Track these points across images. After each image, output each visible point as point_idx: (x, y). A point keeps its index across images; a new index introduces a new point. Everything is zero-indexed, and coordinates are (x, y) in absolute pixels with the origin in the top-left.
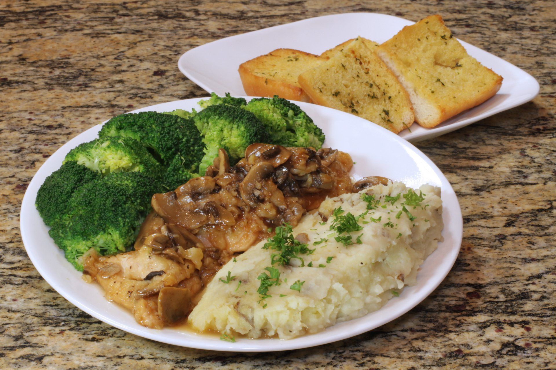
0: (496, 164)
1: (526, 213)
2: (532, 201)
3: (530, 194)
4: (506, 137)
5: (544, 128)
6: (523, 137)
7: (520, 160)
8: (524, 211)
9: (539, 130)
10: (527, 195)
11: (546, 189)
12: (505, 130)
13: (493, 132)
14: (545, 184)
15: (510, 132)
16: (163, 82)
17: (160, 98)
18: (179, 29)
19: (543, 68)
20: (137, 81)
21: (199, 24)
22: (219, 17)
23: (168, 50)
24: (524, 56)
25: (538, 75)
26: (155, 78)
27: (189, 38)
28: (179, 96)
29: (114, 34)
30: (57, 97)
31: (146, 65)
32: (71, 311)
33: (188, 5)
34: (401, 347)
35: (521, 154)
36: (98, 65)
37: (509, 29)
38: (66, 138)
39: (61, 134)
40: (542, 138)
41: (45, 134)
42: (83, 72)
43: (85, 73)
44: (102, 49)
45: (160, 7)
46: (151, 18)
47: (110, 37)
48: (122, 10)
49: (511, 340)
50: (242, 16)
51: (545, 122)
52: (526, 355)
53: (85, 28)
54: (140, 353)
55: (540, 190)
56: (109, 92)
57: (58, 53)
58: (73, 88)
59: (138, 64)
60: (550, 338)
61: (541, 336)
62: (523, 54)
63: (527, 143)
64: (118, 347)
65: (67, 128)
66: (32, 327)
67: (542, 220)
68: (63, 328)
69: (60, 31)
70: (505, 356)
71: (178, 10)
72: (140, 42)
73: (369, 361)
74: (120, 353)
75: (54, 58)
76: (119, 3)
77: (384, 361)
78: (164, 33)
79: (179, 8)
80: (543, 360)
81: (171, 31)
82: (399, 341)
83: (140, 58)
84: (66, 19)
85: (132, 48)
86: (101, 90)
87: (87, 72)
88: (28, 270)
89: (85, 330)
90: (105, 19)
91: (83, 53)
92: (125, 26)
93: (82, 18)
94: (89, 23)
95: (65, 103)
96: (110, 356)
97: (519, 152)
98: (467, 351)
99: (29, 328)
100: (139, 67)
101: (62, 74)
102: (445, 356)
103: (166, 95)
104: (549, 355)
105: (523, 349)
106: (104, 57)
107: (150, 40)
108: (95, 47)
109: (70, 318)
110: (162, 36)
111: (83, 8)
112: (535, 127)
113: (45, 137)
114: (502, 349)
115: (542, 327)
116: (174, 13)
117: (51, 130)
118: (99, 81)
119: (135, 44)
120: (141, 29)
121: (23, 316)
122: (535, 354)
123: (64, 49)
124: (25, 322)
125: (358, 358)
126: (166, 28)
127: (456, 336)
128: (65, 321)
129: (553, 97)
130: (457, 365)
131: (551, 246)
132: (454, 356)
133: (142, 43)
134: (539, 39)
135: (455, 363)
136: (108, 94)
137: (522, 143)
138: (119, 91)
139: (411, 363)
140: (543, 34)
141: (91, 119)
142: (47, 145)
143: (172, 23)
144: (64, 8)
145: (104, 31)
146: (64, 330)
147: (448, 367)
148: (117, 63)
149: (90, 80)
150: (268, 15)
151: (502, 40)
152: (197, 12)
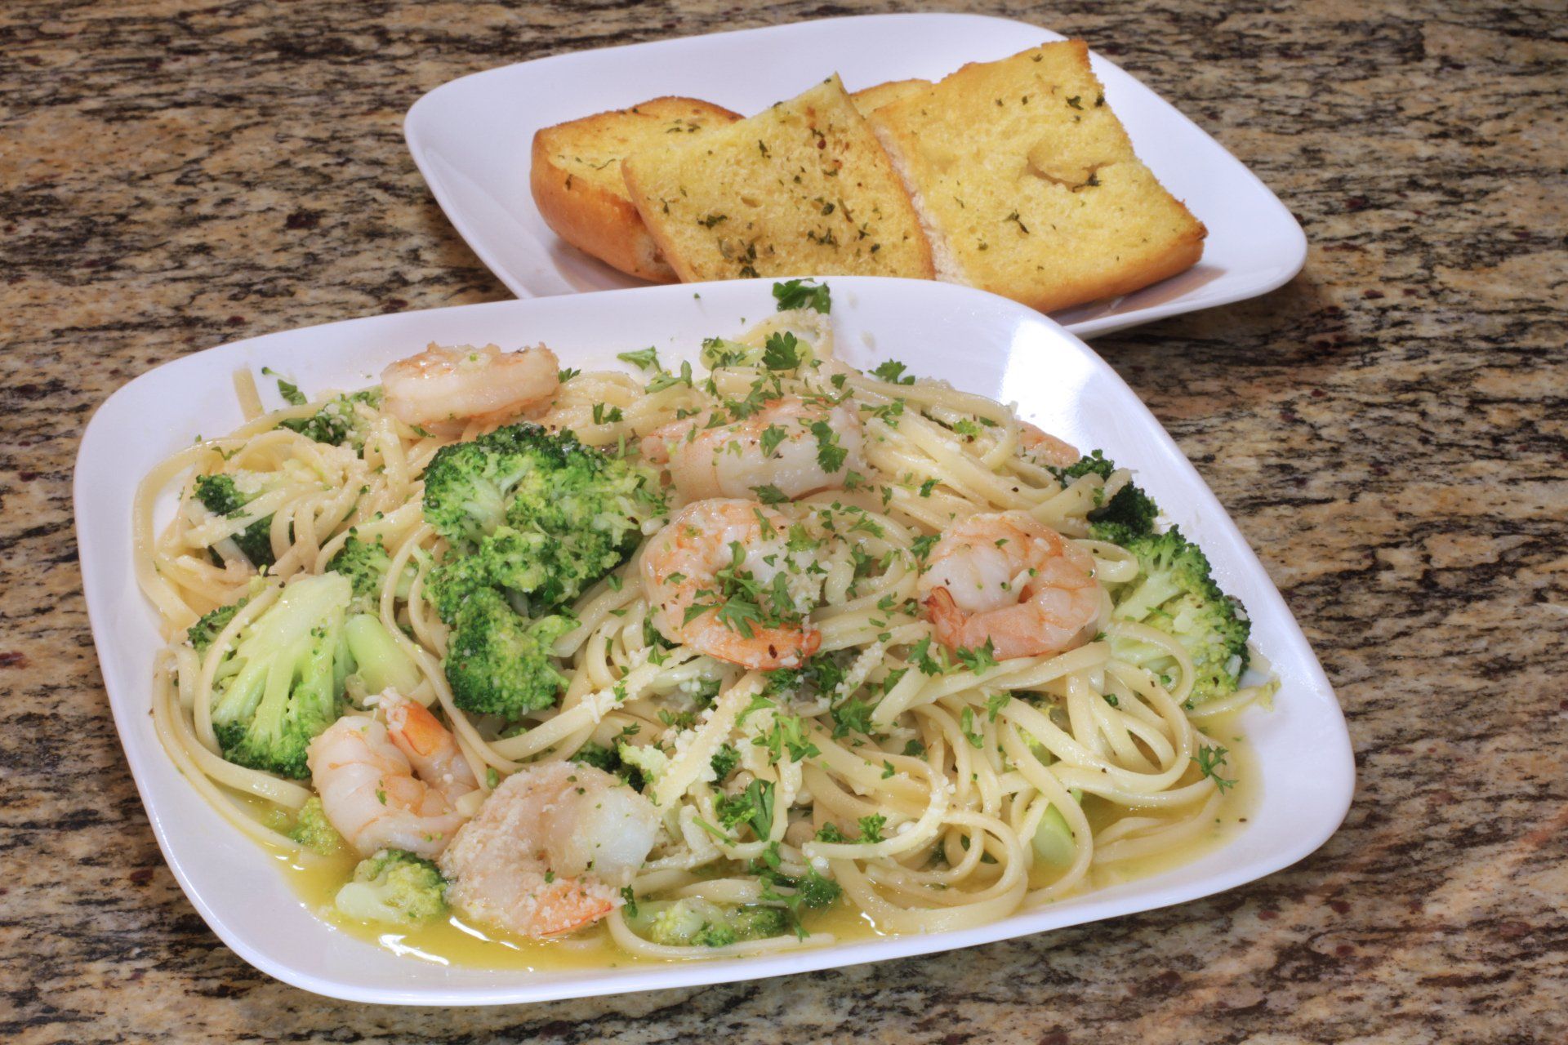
0: (1221, 448)
1: (1311, 583)
2: (1324, 551)
3: (1317, 530)
4: (1241, 369)
5: (1338, 338)
6: (1285, 369)
7: (1283, 435)
8: (1306, 579)
9: (1324, 345)
10: (1308, 533)
11: (1356, 513)
12: (1238, 349)
13: (1204, 358)
14: (1352, 499)
15: (1249, 354)
16: (317, 246)
17: (313, 293)
18: (339, 86)
19: (1322, 165)
20: (245, 247)
21: (391, 72)
22: (442, 46)
23: (318, 150)
24: (1269, 132)
25: (1311, 188)
26: (294, 235)
27: (370, 112)
28: (364, 285)
29: (166, 108)
30: (36, 302)
31: (264, 197)
32: (153, 917)
33: (356, 16)
34: (1022, 972)
35: (1284, 416)
36: (136, 202)
37: (1224, 54)
38: (75, 422)
39: (60, 411)
40: (1333, 368)
41: (18, 411)
42: (96, 224)
43: (101, 229)
44: (139, 154)
45: (280, 23)
46: (260, 57)
47: (156, 118)
48: (178, 35)
49: (1301, 938)
50: (506, 42)
51: (1339, 323)
52: (1341, 978)
53: (86, 93)
54: (349, 1023)
55: (1343, 517)
56: (174, 280)
57: (23, 172)
58: (75, 272)
59: (243, 195)
60: (1400, 930)
61: (1377, 924)
62: (1266, 128)
63: (1297, 384)
64: (291, 1010)
65: (74, 392)
66: (57, 965)
67: (1354, 604)
68: (140, 964)
69: (18, 105)
70: (1289, 984)
71: (332, 30)
72: (238, 129)
73: (944, 1015)
74: (298, 1024)
75: (12, 186)
76: (169, 15)
77: (981, 1012)
78: (302, 100)
79: (334, 25)
80: (1385, 991)
81: (319, 93)
82: (1014, 957)
83: (245, 179)
84: (29, 68)
85: (221, 147)
86: (152, 277)
87: (106, 224)
88: (25, 805)
89: (199, 967)
90: (137, 65)
91: (87, 170)
92: (192, 84)
93: (73, 65)
94: (94, 79)
95: (58, 320)
96: (271, 1034)
97: (1277, 412)
98: (1193, 976)
99: (48, 967)
100: (244, 204)
101: (41, 233)
102: (1137, 991)
103: (329, 285)
104: (1400, 976)
105: (1332, 963)
106: (148, 177)
107: (266, 123)
108: (120, 150)
109: (153, 934)
110: (298, 109)
111: (71, 35)
112: (1313, 339)
113: (19, 421)
114: (1279, 965)
115: (1377, 898)
116: (321, 39)
117: (31, 399)
118: (142, 250)
119: (227, 135)
120: (236, 91)
121: (29, 937)
122: (1365, 975)
123: (35, 158)
124: (37, 951)
125: (916, 1008)
126: (303, 85)
127: (1158, 935)
128: (140, 945)
129: (1354, 248)
130: (1170, 1014)
131: (1383, 673)
132: (1158, 991)
133: (246, 133)
134: (1305, 81)
135: (1164, 1009)
136: (172, 286)
137: (1283, 385)
138: (202, 278)
139: (1052, 1017)
140: (1313, 67)
141: (135, 363)
142: (26, 444)
143: (320, 70)
144: (21, 35)
145: (138, 102)
146: (144, 971)
147: (1147, 1020)
148: (184, 194)
149: (119, 247)
150: (574, 36)
151: (1207, 89)
152: (383, 36)
